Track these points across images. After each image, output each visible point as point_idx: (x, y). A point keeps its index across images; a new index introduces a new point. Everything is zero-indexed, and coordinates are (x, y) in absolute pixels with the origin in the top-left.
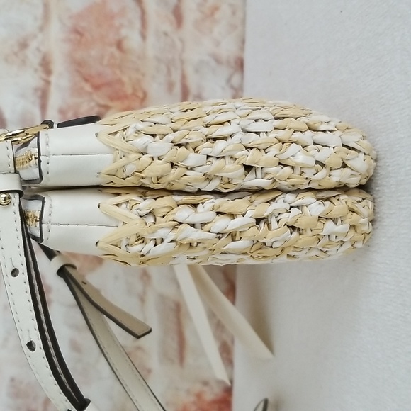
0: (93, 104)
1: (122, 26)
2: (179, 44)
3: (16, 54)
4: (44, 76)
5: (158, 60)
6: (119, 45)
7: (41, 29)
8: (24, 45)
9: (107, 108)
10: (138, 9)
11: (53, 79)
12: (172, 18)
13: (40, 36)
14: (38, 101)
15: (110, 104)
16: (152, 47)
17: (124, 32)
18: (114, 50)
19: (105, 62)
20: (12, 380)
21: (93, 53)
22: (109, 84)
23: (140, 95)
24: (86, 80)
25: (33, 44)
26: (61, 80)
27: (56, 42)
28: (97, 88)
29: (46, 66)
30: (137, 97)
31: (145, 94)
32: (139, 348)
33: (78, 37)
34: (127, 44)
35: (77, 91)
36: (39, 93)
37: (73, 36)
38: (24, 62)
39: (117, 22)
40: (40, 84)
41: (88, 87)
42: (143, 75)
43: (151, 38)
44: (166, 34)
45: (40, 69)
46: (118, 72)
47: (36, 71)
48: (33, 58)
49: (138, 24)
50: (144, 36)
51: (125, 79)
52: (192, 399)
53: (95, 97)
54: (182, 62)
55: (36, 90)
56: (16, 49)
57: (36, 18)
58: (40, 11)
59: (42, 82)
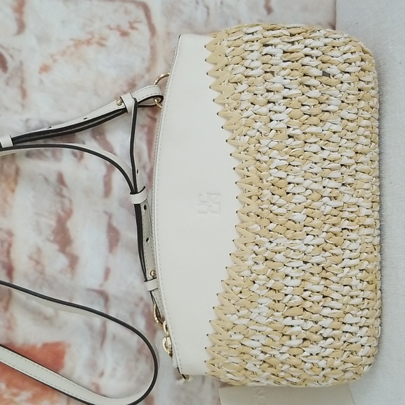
4: (150, 113)
7: (148, 70)
8: (132, 85)
13: (147, 76)
14: (145, 136)
25: (141, 84)
36: (146, 130)
55: (143, 126)
57: (143, 60)
58: (147, 54)
59: (149, 120)
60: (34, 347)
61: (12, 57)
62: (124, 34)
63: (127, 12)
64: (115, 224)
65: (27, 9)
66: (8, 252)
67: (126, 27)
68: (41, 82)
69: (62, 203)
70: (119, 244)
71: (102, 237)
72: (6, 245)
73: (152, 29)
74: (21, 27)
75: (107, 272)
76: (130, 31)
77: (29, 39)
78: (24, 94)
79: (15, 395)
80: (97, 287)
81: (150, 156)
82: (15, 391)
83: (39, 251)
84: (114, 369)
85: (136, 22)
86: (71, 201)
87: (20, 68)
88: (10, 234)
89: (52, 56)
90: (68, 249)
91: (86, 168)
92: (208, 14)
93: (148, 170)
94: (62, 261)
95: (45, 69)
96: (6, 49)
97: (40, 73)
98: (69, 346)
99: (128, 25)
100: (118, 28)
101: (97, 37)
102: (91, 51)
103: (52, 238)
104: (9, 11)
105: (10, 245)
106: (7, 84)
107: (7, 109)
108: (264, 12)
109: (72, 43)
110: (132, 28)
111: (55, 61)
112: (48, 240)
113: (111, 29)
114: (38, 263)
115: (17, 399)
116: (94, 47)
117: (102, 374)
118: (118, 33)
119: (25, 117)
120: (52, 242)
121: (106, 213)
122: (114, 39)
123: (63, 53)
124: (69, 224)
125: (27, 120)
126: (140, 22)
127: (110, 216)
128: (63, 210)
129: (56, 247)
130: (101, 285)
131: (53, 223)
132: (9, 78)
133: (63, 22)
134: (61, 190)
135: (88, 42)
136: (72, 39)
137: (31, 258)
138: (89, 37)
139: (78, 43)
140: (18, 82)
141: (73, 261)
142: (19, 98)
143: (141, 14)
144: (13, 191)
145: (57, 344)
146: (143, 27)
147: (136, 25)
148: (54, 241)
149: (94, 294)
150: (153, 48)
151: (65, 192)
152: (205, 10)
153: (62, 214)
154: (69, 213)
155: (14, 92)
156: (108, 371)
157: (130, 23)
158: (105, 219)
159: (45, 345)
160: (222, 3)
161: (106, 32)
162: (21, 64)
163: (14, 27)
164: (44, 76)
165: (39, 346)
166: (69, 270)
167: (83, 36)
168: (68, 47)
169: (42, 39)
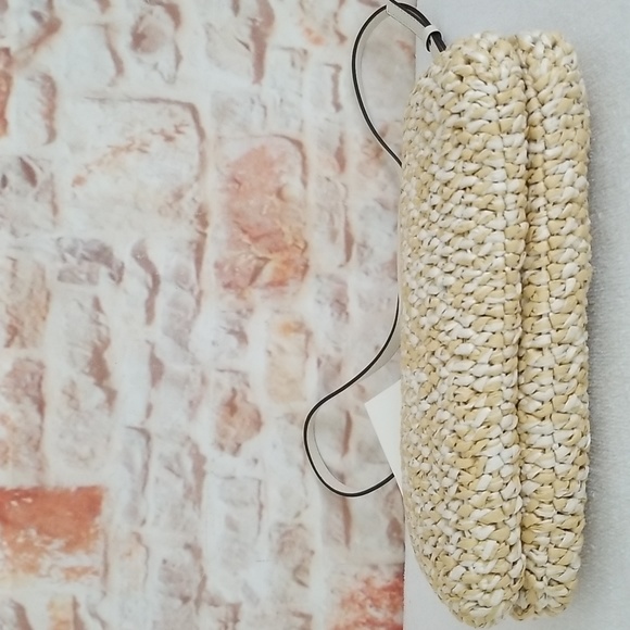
0: (250, 257)
1: (281, 172)
2: (342, 190)
3: (170, 205)
4: (199, 228)
5: (321, 207)
6: (279, 193)
7: (197, 178)
8: (178, 196)
9: (266, 260)
10: (299, 154)
11: (209, 231)
12: (335, 161)
13: (196, 186)
14: (193, 255)
15: (269, 256)
16: (314, 193)
17: (284, 179)
18: (273, 198)
19: (264, 212)
20: (165, 562)
21: (252, 202)
22: (268, 235)
23: (302, 246)
24: (245, 232)
25: (189, 195)
26: (218, 232)
27: (213, 192)
28: (255, 239)
29: (202, 218)
30: (299, 248)
31: (306, 244)
32: (300, 525)
33: (237, 186)
34: (287, 192)
35: (234, 243)
36: (194, 246)
37: (230, 186)
38: (178, 214)
39: (276, 169)
40: (196, 236)
41: (246, 239)
42: (305, 224)
43: (312, 185)
44: (328, 179)
45: (196, 221)
46: (278, 222)
47: (191, 222)
48: (189, 210)
49: (298, 170)
50: (305, 183)
51: (285, 229)
52: (361, 585)
53: (253, 249)
54: (346, 208)
55: (191, 243)
56: (170, 200)
57: (191, 167)
58: (196, 160)
59: (198, 235)
60: (67, 491)
61: (41, 169)
62: (169, 139)
63: (172, 115)
64: (158, 355)
65: (58, 115)
66: (40, 386)
67: (170, 131)
68: (75, 196)
69: (99, 332)
70: (164, 377)
71: (144, 370)
72: (37, 378)
73: (201, 133)
74: (52, 135)
75: (149, 409)
76: (176, 135)
77: (60, 148)
78: (55, 210)
79: (48, 543)
80: (137, 425)
81: (198, 276)
82: (47, 538)
83: (73, 384)
84: (158, 517)
85: (182, 125)
86: (108, 328)
87: (51, 181)
88: (41, 365)
89: (87, 166)
90: (105, 383)
91: (126, 292)
92: (266, 114)
93: (196, 293)
94: (99, 395)
95: (79, 181)
96: (35, 161)
97: (73, 186)
98: (107, 490)
99: (173, 129)
100: (162, 132)
101: (138, 144)
102: (131, 159)
103: (87, 370)
104: (38, 118)
105: (41, 378)
106: (36, 199)
107: (36, 227)
108: (333, 109)
109: (109, 150)
110: (179, 132)
111: (90, 172)
112: (83, 372)
113: (154, 133)
114: (72, 397)
115: (49, 548)
116: (135, 154)
117: (144, 522)
118: (162, 138)
119: (56, 236)
120: (87, 374)
121: (148, 342)
122: (157, 144)
123: (100, 163)
124: (106, 355)
125: (59, 239)
126: (187, 125)
127: (153, 346)
128: (100, 340)
129: (92, 380)
130: (142, 423)
131: (89, 354)
132: (38, 193)
133: (99, 127)
134: (98, 317)
135: (128, 149)
136: (109, 146)
137: (64, 392)
138: (129, 142)
139: (116, 151)
140: (49, 196)
141: (111, 396)
142: (50, 215)
143: (188, 117)
144: (44, 318)
145: (94, 488)
146: (191, 131)
147: (182, 129)
148: (90, 374)
149: (134, 433)
150: (202, 154)
151: (102, 319)
152: (262, 110)
153: (98, 343)
154: (106, 343)
155: (43, 208)
156: (150, 519)
157: (176, 127)
158: (147, 349)
159: (80, 489)
160: (282, 101)
161: (149, 137)
162: (52, 176)
163: (43, 135)
164: (78, 190)
165: (73, 489)
166: (107, 405)
167: (123, 143)
168: (105, 156)
169: (75, 148)
